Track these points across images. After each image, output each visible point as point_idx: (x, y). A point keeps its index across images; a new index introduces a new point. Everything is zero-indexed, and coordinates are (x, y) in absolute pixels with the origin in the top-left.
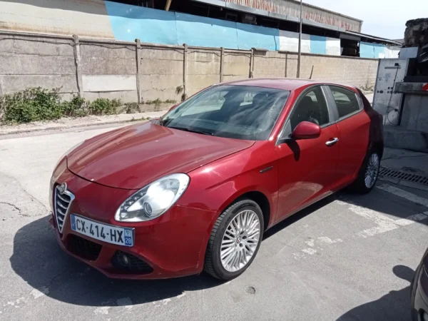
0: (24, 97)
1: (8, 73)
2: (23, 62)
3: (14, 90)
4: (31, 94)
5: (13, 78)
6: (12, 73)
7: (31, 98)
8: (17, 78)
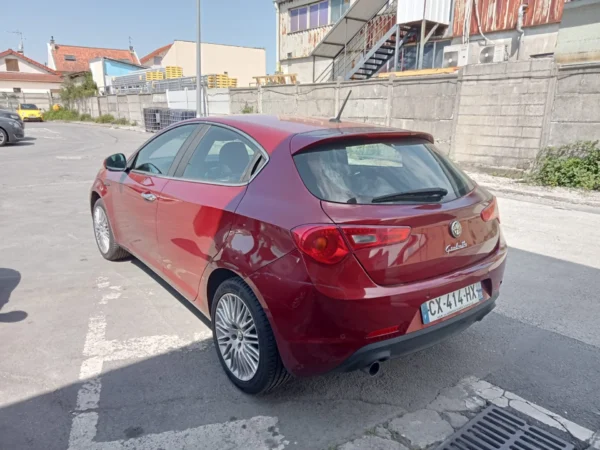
0: (572, 152)
1: (561, 119)
2: (584, 105)
3: (562, 142)
4: (583, 150)
5: (566, 126)
6: (566, 120)
7: (581, 156)
8: (571, 127)
